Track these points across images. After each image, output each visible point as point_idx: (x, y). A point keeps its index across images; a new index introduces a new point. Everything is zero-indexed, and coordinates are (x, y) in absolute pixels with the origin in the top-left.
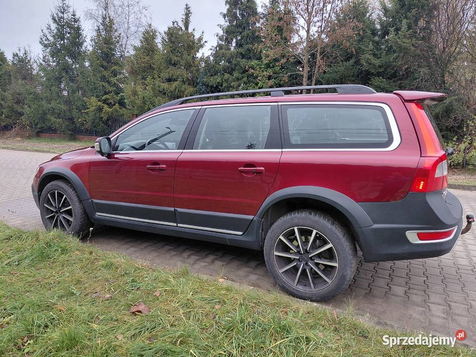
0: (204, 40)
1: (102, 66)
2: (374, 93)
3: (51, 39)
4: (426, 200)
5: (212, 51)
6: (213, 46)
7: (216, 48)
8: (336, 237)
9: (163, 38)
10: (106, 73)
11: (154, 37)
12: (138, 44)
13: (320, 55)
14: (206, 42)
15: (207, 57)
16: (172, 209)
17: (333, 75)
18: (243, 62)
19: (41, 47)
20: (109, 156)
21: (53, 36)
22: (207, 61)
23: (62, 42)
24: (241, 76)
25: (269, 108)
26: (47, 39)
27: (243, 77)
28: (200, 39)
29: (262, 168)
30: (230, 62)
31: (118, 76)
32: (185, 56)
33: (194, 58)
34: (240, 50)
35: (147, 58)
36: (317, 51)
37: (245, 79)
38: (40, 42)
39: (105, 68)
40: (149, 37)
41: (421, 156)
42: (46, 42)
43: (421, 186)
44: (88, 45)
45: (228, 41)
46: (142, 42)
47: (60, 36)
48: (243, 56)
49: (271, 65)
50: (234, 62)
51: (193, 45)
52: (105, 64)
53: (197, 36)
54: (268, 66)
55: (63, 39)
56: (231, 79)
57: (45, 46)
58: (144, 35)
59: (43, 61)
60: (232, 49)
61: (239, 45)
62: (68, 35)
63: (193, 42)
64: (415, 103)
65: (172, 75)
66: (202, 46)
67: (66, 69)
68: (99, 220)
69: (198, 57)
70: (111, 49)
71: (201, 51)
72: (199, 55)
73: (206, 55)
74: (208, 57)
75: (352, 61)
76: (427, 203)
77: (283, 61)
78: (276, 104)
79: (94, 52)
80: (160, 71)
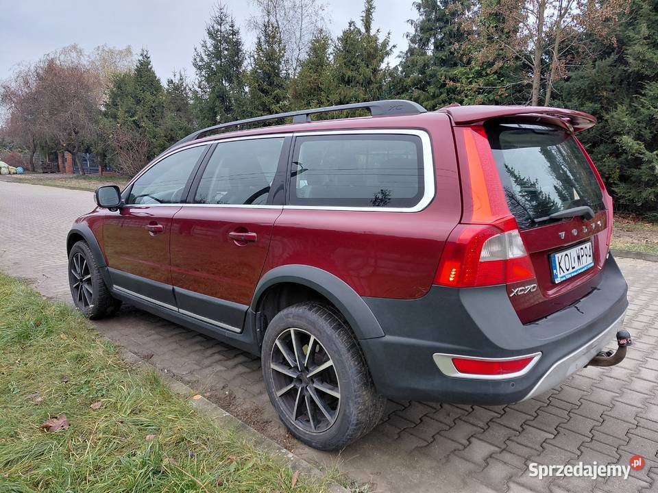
0: (391, 44)
1: (263, 91)
3: (206, 58)
4: (459, 301)
5: (400, 59)
6: (401, 52)
7: (406, 54)
9: (335, 47)
10: (266, 99)
11: (324, 47)
12: (304, 56)
13: (559, 51)
14: (394, 46)
15: (394, 68)
16: (170, 287)
18: (442, 71)
19: (195, 69)
21: (208, 55)
22: (392, 73)
23: (219, 62)
24: (437, 91)
25: (282, 141)
26: (202, 60)
27: (441, 93)
28: (385, 44)
29: (254, 234)
30: (423, 73)
31: (281, 102)
32: (363, 69)
33: (375, 71)
34: (441, 54)
35: (314, 76)
36: (553, 48)
37: (444, 96)
38: (194, 64)
39: (265, 92)
40: (319, 47)
41: (460, 223)
42: (200, 64)
43: (452, 276)
44: (248, 65)
45: (424, 43)
46: (309, 55)
47: (217, 54)
48: (443, 62)
49: (484, 73)
50: (428, 72)
51: (376, 52)
52: (265, 86)
53: (380, 41)
54: (479, 74)
55: (219, 58)
56: (422, 97)
57: (200, 68)
58: (313, 44)
59: (200, 87)
60: (430, 53)
61: (439, 47)
62: (226, 52)
63: (376, 49)
64: (471, 127)
65: (345, 97)
66: (388, 54)
67: (222, 96)
68: (116, 294)
69: (382, 70)
70: (273, 67)
71: (386, 60)
72: (383, 66)
73: (392, 66)
74: (396, 68)
75: (614, 57)
76: (462, 307)
77: (498, 64)
78: (291, 135)
79: (254, 72)
80: (329, 93)
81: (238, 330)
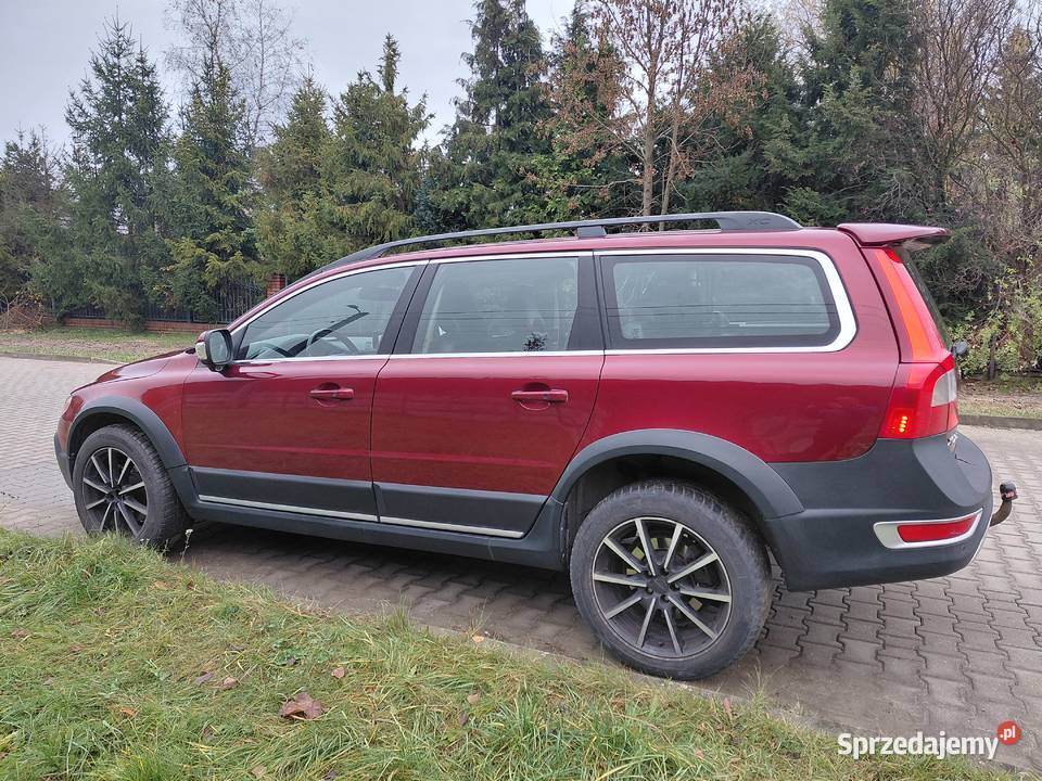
0: (427, 112)
1: (205, 171)
2: (796, 229)
3: (91, 111)
4: (914, 456)
5: (445, 136)
6: (446, 126)
7: (454, 129)
8: (725, 537)
9: (337, 109)
10: (213, 186)
11: (317, 106)
12: (283, 121)
13: (679, 142)
14: (432, 116)
15: (435, 149)
16: (368, 484)
17: (707, 185)
18: (513, 159)
19: (69, 130)
20: (228, 370)
21: (97, 106)
22: (434, 156)
23: (117, 118)
24: (508, 188)
25: (574, 264)
26: (83, 113)
27: (513, 192)
28: (419, 111)
29: (565, 392)
30: (484, 159)
31: (240, 191)
32: (387, 147)
33: (406, 151)
34: (507, 133)
35: (304, 152)
36: (670, 135)
37: (518, 195)
38: (67, 120)
39: (212, 174)
40: (308, 106)
41: (900, 362)
42: (81, 120)
44: (174, 126)
45: (480, 114)
46: (292, 119)
47: (112, 105)
48: (512, 146)
49: (573, 165)
50: (493, 159)
51: (405, 123)
52: (211, 165)
53: (412, 104)
54: (566, 167)
55: (118, 112)
56: (486, 195)
57: (80, 128)
58: (297, 102)
59: (74, 160)
60: (489, 130)
61: (504, 122)
62: (130, 104)
63: (405, 117)
64: (883, 249)
65: (360, 189)
66: (423, 126)
67: (126, 176)
68: (204, 510)
69: (414, 150)
70: (224, 133)
71: (421, 136)
72: (417, 145)
73: (432, 145)
74: (437, 149)
75: (747, 154)
76: (916, 461)
77: (599, 156)
78: (590, 254)
79: (187, 140)
80: (332, 180)
81: (519, 534)
